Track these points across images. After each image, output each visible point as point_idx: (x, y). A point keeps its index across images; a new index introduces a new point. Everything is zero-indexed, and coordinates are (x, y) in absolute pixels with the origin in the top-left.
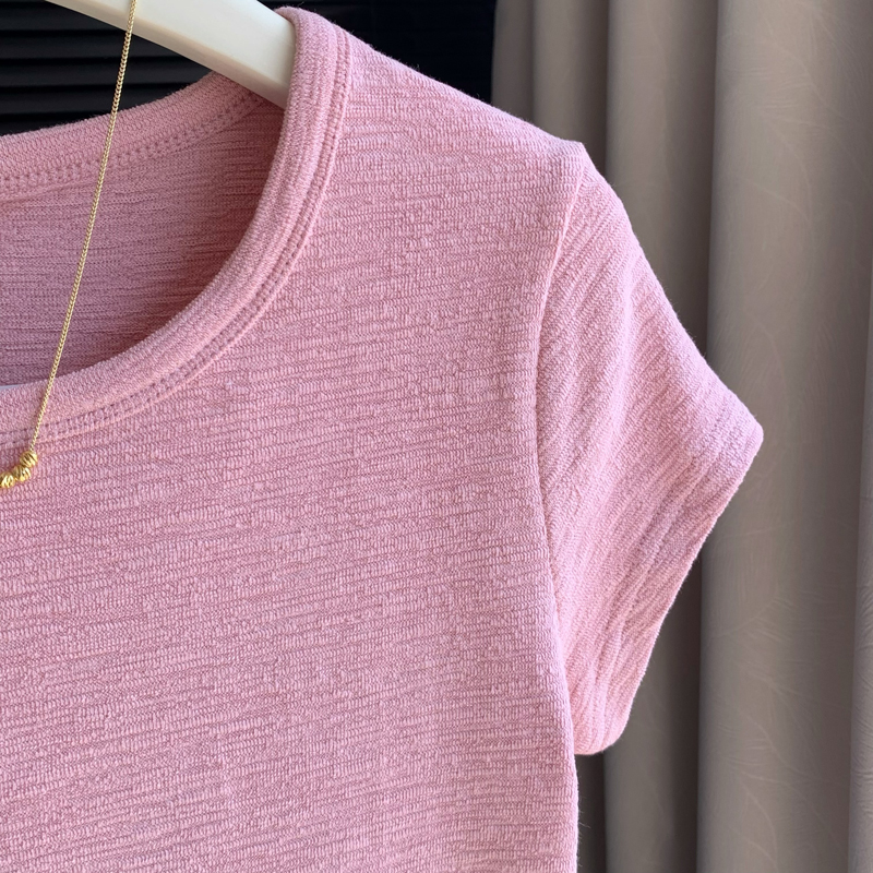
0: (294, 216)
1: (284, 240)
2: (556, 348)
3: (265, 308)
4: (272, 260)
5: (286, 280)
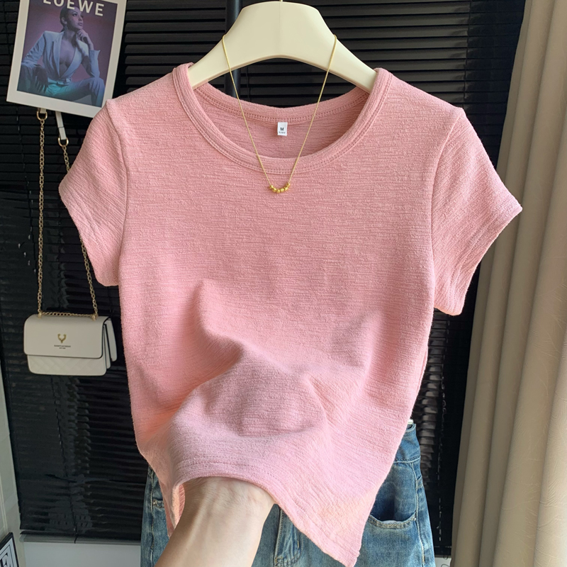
0: (368, 119)
1: (364, 127)
2: (443, 167)
3: (355, 145)
4: (360, 132)
5: (362, 138)
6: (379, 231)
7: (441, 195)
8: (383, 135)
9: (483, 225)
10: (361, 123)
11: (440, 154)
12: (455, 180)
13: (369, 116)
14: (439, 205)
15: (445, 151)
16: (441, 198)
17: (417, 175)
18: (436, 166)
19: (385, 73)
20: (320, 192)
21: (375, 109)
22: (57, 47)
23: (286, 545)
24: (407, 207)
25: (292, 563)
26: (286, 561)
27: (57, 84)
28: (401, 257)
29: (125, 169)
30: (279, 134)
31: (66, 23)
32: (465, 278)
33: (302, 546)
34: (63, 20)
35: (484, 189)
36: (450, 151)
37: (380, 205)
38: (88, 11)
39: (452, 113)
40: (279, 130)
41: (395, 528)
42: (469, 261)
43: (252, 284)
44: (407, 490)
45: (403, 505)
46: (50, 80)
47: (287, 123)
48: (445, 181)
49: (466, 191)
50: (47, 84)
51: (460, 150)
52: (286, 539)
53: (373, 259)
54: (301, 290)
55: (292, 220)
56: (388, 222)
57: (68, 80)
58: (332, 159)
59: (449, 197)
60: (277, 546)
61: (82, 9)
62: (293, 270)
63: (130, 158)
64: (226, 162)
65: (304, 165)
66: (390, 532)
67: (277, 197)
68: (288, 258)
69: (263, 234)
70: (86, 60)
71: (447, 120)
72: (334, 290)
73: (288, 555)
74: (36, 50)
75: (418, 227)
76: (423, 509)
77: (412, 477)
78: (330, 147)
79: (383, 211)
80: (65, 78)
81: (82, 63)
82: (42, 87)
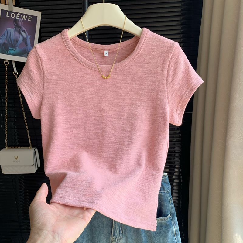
0: (140, 48)
2: (170, 66)
3: (135, 59)
4: (137, 53)
5: (138, 56)
6: (146, 93)
7: (170, 77)
8: (146, 54)
9: (188, 89)
10: (137, 50)
11: (169, 61)
12: (175, 71)
13: (140, 47)
14: (169, 82)
15: (171, 59)
16: (170, 79)
17: (160, 70)
18: (168, 66)
20: (121, 78)
21: (142, 44)
22: (12, 34)
23: (116, 231)
24: (157, 83)
25: (119, 240)
26: (116, 239)
27: (13, 50)
28: (155, 103)
29: (42, 71)
30: (105, 56)
32: (182, 111)
33: (123, 232)
35: (187, 75)
36: (173, 59)
37: (146, 83)
38: (25, 19)
39: (173, 44)
40: (105, 54)
41: (162, 220)
42: (183, 104)
43: (95, 117)
44: (166, 204)
45: (165, 210)
46: (9, 48)
47: (108, 51)
48: (172, 72)
49: (180, 75)
50: (8, 50)
51: (177, 59)
52: (116, 229)
53: (144, 105)
54: (115, 119)
55: (110, 90)
56: (149, 89)
57: (17, 48)
58: (126, 65)
59: (173, 78)
60: (112, 232)
61: (22, 19)
62: (112, 111)
63: (45, 67)
64: (83, 67)
65: (115, 68)
66: (160, 223)
67: (104, 80)
68: (109, 106)
69: (99, 96)
70: (25, 40)
71: (171, 47)
72: (129, 118)
73: (118, 236)
74: (4, 36)
75: (161, 91)
76: (173, 212)
77: (168, 198)
78: (125, 60)
79: (147, 85)
80: (16, 47)
81: (23, 41)
82: (6, 51)
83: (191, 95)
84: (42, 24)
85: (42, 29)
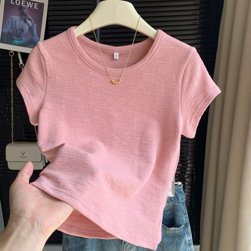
0: (153, 52)
1: (152, 55)
2: (186, 73)
3: (148, 63)
4: (150, 57)
5: (151, 60)
6: (158, 101)
7: (185, 86)
8: (160, 59)
9: (204, 98)
10: (150, 53)
11: (185, 67)
12: (191, 79)
13: (154, 50)
14: (184, 90)
15: (187, 66)
16: (185, 87)
17: (175, 76)
18: (183, 72)
19: (161, 32)
20: (132, 84)
21: (156, 47)
22: (18, 22)
24: (170, 90)
27: (18, 40)
28: (167, 112)
29: (46, 72)
30: (115, 58)
31: (21, 12)
32: (196, 122)
34: (20, 11)
35: (204, 83)
36: (189, 66)
37: (159, 90)
38: (31, 7)
39: (190, 50)
40: (115, 56)
41: (175, 231)
42: (197, 114)
43: (102, 125)
46: (15, 38)
47: (118, 54)
48: (187, 79)
49: (196, 83)
50: (13, 40)
51: (193, 66)
53: (155, 113)
54: (124, 127)
55: (120, 96)
56: (162, 97)
58: (138, 69)
59: (189, 86)
61: (28, 6)
62: (121, 118)
63: (48, 67)
64: (91, 70)
65: (126, 72)
66: (173, 233)
67: (114, 86)
68: (118, 113)
69: (107, 102)
70: (31, 29)
71: (188, 53)
72: (139, 127)
73: (128, 245)
74: (8, 24)
75: (175, 99)
76: (187, 222)
78: (137, 64)
79: (160, 92)
80: (22, 37)
81: (29, 30)
82: (11, 41)
83: (207, 106)
84: (49, 12)
85: (49, 17)
